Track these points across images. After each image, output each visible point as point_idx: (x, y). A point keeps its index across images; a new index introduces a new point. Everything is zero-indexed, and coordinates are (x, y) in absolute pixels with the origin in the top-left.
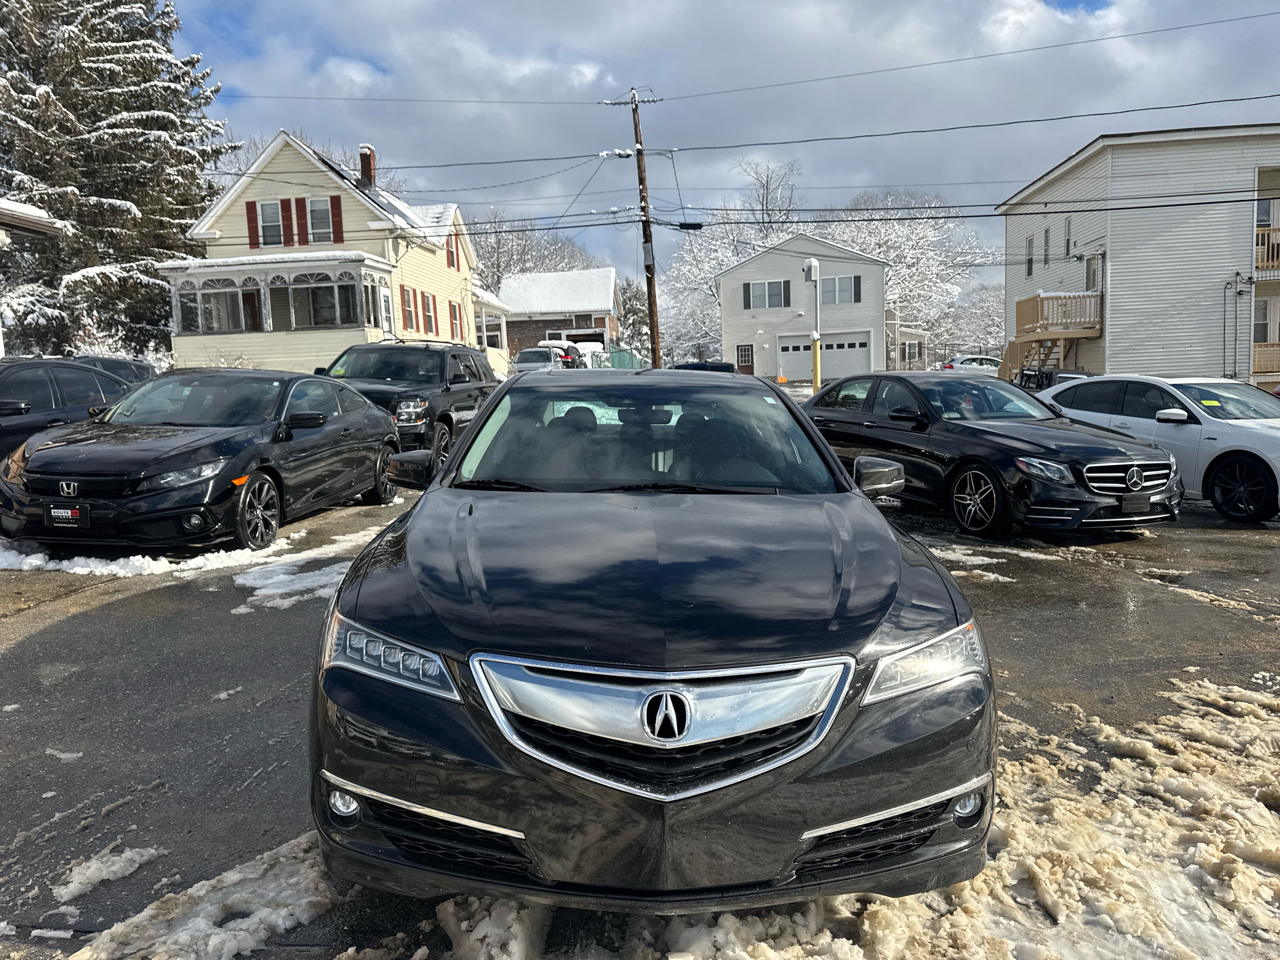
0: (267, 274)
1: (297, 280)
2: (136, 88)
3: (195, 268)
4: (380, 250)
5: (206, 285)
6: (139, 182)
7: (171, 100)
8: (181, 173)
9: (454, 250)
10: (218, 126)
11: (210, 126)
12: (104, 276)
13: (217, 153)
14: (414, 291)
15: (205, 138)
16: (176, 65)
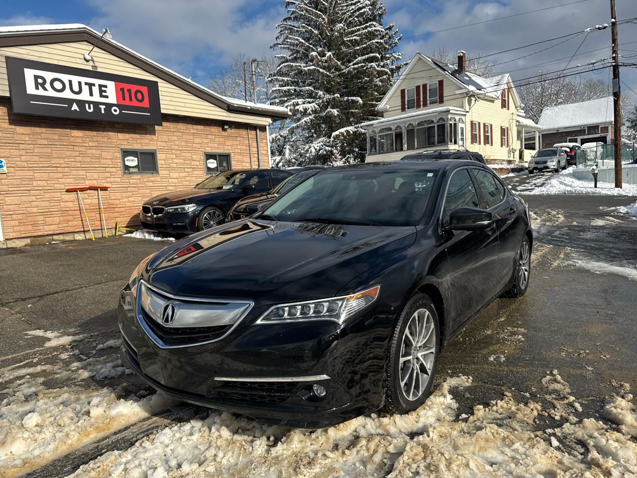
0: (405, 123)
1: (419, 124)
2: (365, 45)
3: (376, 124)
4: (460, 104)
5: (381, 131)
6: (364, 88)
7: (379, 48)
8: (381, 81)
9: (506, 99)
10: (399, 55)
11: (396, 56)
12: (348, 131)
13: (398, 68)
14: (479, 123)
15: (393, 62)
16: (382, 31)
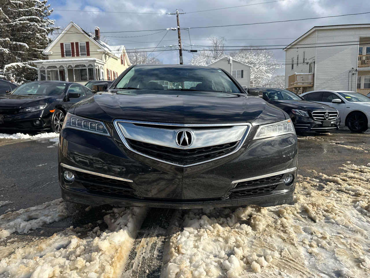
0: (66, 65)
1: (76, 66)
2: (27, 9)
3: (45, 62)
4: (101, 58)
5: (48, 68)
6: (28, 38)
7: (38, 13)
8: (41, 35)
9: (123, 59)
10: (52, 21)
11: (50, 21)
12: (18, 66)
13: (52, 30)
14: (111, 71)
15: (48, 25)
16: (39, 3)
